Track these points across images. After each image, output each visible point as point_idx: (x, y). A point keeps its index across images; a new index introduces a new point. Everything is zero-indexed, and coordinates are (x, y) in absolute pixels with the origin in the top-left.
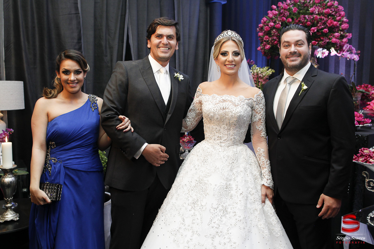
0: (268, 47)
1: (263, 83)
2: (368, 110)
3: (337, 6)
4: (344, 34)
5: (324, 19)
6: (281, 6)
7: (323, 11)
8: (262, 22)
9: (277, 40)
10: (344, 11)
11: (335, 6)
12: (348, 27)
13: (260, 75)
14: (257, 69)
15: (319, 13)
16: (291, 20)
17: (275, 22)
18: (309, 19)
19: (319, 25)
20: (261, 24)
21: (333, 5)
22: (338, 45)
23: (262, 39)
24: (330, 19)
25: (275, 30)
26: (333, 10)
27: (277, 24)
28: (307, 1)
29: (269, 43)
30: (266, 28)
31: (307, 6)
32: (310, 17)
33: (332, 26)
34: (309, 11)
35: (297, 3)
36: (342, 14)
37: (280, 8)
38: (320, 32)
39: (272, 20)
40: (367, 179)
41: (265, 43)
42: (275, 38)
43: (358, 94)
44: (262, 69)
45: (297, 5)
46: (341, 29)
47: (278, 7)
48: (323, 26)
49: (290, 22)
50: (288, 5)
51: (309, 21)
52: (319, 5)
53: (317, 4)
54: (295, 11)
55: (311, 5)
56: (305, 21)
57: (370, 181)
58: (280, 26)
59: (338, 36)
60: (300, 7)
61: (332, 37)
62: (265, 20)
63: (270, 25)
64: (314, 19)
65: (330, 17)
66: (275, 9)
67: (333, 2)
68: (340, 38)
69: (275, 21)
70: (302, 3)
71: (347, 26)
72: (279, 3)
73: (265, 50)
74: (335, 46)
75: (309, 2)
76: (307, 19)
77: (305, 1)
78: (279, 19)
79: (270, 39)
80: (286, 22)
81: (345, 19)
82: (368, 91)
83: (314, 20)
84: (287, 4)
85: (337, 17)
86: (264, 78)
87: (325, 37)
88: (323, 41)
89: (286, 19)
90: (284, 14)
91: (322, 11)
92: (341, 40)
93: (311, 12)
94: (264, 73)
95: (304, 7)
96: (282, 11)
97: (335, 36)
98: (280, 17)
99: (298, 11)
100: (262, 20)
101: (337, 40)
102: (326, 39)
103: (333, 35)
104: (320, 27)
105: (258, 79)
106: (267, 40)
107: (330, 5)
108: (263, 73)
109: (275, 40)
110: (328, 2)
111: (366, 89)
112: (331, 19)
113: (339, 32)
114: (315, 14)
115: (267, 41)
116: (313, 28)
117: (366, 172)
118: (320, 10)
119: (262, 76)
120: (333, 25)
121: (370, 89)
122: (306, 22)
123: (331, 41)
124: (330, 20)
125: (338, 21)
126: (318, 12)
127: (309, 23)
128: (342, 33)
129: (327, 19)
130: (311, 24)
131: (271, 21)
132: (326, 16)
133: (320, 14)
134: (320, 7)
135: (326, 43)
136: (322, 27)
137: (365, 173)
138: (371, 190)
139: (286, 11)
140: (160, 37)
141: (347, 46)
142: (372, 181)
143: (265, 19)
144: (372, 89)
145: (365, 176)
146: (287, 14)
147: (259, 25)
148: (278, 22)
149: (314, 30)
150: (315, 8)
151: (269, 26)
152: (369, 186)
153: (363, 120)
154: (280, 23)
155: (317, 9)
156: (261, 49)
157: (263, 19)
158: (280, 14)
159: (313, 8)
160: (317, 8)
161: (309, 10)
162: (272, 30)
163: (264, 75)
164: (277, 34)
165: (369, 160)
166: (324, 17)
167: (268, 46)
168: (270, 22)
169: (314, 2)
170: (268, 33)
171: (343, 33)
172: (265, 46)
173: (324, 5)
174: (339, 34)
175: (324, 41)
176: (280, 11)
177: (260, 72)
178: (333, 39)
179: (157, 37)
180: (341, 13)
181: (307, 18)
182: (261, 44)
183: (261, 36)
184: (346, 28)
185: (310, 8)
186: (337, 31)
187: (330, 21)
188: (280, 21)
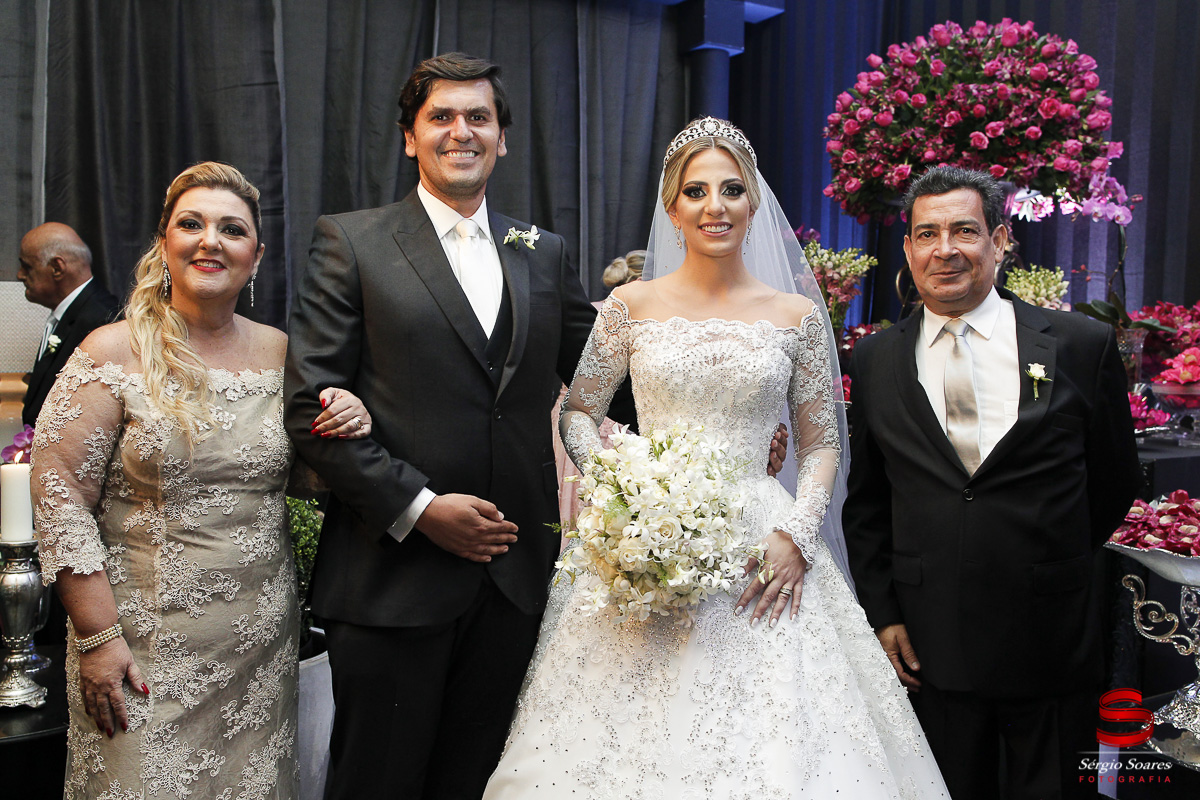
0: (853, 185)
1: (842, 298)
2: (1165, 382)
3: (1074, 56)
4: (1096, 144)
5: (1028, 97)
6: (896, 58)
7: (1025, 72)
8: (837, 106)
9: (881, 161)
10: (1095, 71)
11: (1067, 57)
12: (1109, 122)
13: (830, 274)
14: (822, 256)
15: (1014, 76)
16: (923, 99)
17: (876, 107)
18: (980, 97)
19: (1011, 114)
20: (835, 112)
21: (1059, 52)
22: (1076, 179)
23: (838, 161)
24: (1048, 95)
25: (877, 132)
26: (1059, 68)
27: (883, 112)
28: (976, 43)
29: (859, 171)
30: (848, 125)
31: (974, 54)
32: (985, 90)
33: (1054, 118)
34: (983, 72)
35: (945, 47)
36: (1088, 80)
37: (894, 61)
38: (1016, 137)
39: (867, 102)
40: (1140, 600)
41: (845, 171)
42: (875, 155)
43: (1133, 332)
44: (838, 256)
45: (945, 54)
46: (1085, 127)
47: (886, 60)
48: (1024, 119)
49: (923, 105)
50: (917, 54)
51: (981, 101)
52: (1016, 51)
53: (1010, 50)
54: (937, 70)
55: (990, 53)
56: (969, 102)
57: (1147, 605)
58: (890, 118)
59: (1075, 150)
60: (955, 60)
61: (1054, 151)
62: (846, 102)
63: (861, 116)
64: (997, 95)
65: (1048, 89)
66: (880, 65)
67: (1060, 45)
68: (1082, 155)
69: (878, 102)
70: (962, 48)
71: (1104, 118)
72: (892, 46)
73: (846, 193)
74: (1068, 183)
75: (983, 44)
76: (976, 97)
77: (970, 41)
78: (887, 96)
79: (861, 159)
80: (910, 105)
81: (1100, 98)
82: (1172, 325)
83: (995, 100)
84: (913, 51)
85: (1071, 88)
86: (844, 283)
87: (1032, 153)
88: (1025, 166)
89: (910, 96)
90: (906, 83)
91: (1022, 70)
92: (1085, 163)
93: (987, 72)
94: (845, 266)
95: (969, 58)
96: (899, 73)
97: (1066, 149)
98: (890, 91)
99: (951, 71)
100: (838, 102)
101: (1072, 162)
102: (1035, 158)
103: (1057, 147)
104: (1017, 121)
105: (826, 287)
106: (853, 162)
107: (1049, 53)
108: (842, 267)
109: (876, 163)
110: (1045, 43)
111: (1164, 319)
112: (1052, 95)
113: (1081, 137)
114: (1000, 81)
115: (852, 165)
116: (993, 124)
117: (1136, 577)
118: (1018, 67)
119: (836, 276)
120: (1058, 116)
121: (1177, 318)
122: (972, 106)
123: (1051, 165)
124: (1049, 99)
125: (1077, 102)
126: (1011, 74)
127: (981, 107)
128: (1089, 140)
129: (1039, 96)
130: (988, 112)
131: (864, 104)
132: (1037, 86)
133: (1016, 81)
134: (1017, 60)
135: (1035, 170)
136: (1023, 122)
137: (1130, 579)
138: (1153, 638)
139: (910, 73)
140: (445, 118)
141: (1101, 180)
142: (1156, 608)
143: (846, 97)
144: (1183, 317)
145: (1132, 589)
146: (914, 82)
147: (830, 118)
148: (885, 107)
149: (994, 131)
150: (1002, 63)
151: (858, 118)
152: (1146, 622)
153: (1143, 414)
154: (893, 110)
155: (1006, 63)
156: (834, 192)
157: (841, 96)
158: (893, 80)
159: (995, 62)
160: (1009, 60)
161: (982, 69)
162: (868, 131)
163: (843, 273)
164: (881, 144)
165: (1144, 536)
166: (1029, 91)
167: (854, 183)
168: (861, 106)
169: (1000, 44)
170: (855, 141)
171: (1093, 141)
172: (843, 180)
173: (1031, 52)
174: (1080, 144)
175: (1031, 165)
176: (893, 70)
177: (830, 264)
178: (1058, 159)
179: (433, 119)
180: (1086, 77)
181: (975, 92)
182: (834, 176)
183: (836, 152)
184: (1104, 124)
185: (985, 63)
186: (1073, 134)
187: (1048, 102)
188: (892, 102)
